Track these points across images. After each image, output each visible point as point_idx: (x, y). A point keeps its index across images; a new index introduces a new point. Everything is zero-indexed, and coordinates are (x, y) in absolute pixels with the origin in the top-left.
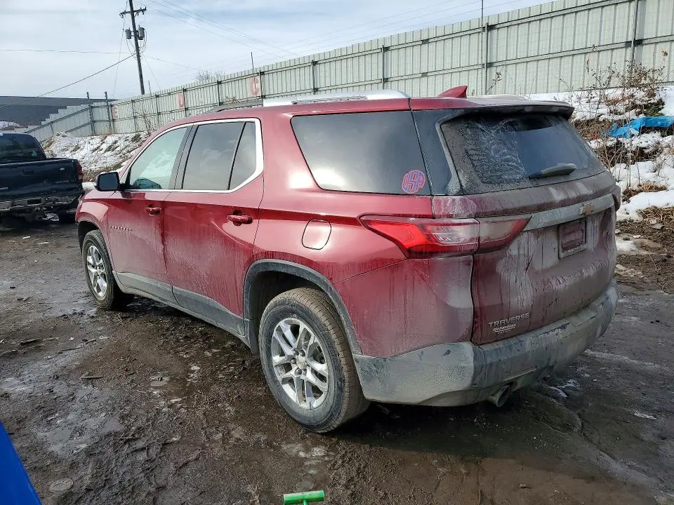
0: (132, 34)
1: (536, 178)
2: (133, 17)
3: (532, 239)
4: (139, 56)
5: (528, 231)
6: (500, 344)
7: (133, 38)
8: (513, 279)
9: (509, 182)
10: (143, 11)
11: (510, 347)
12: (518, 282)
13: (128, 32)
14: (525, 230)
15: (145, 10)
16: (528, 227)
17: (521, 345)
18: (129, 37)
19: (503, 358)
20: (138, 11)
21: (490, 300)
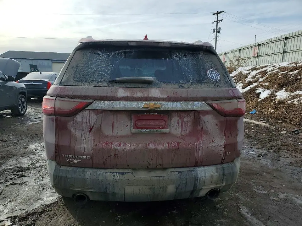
0: (216, 30)
1: (112, 82)
2: (217, 23)
3: (93, 115)
4: (216, 40)
5: (89, 110)
6: (70, 169)
7: (215, 32)
8: (79, 135)
9: (90, 82)
10: (221, 20)
11: (75, 172)
12: (83, 137)
13: (214, 29)
14: (87, 108)
15: (223, 20)
16: (89, 108)
17: (83, 173)
18: (214, 32)
19: (69, 176)
20: (219, 21)
21: (64, 142)
